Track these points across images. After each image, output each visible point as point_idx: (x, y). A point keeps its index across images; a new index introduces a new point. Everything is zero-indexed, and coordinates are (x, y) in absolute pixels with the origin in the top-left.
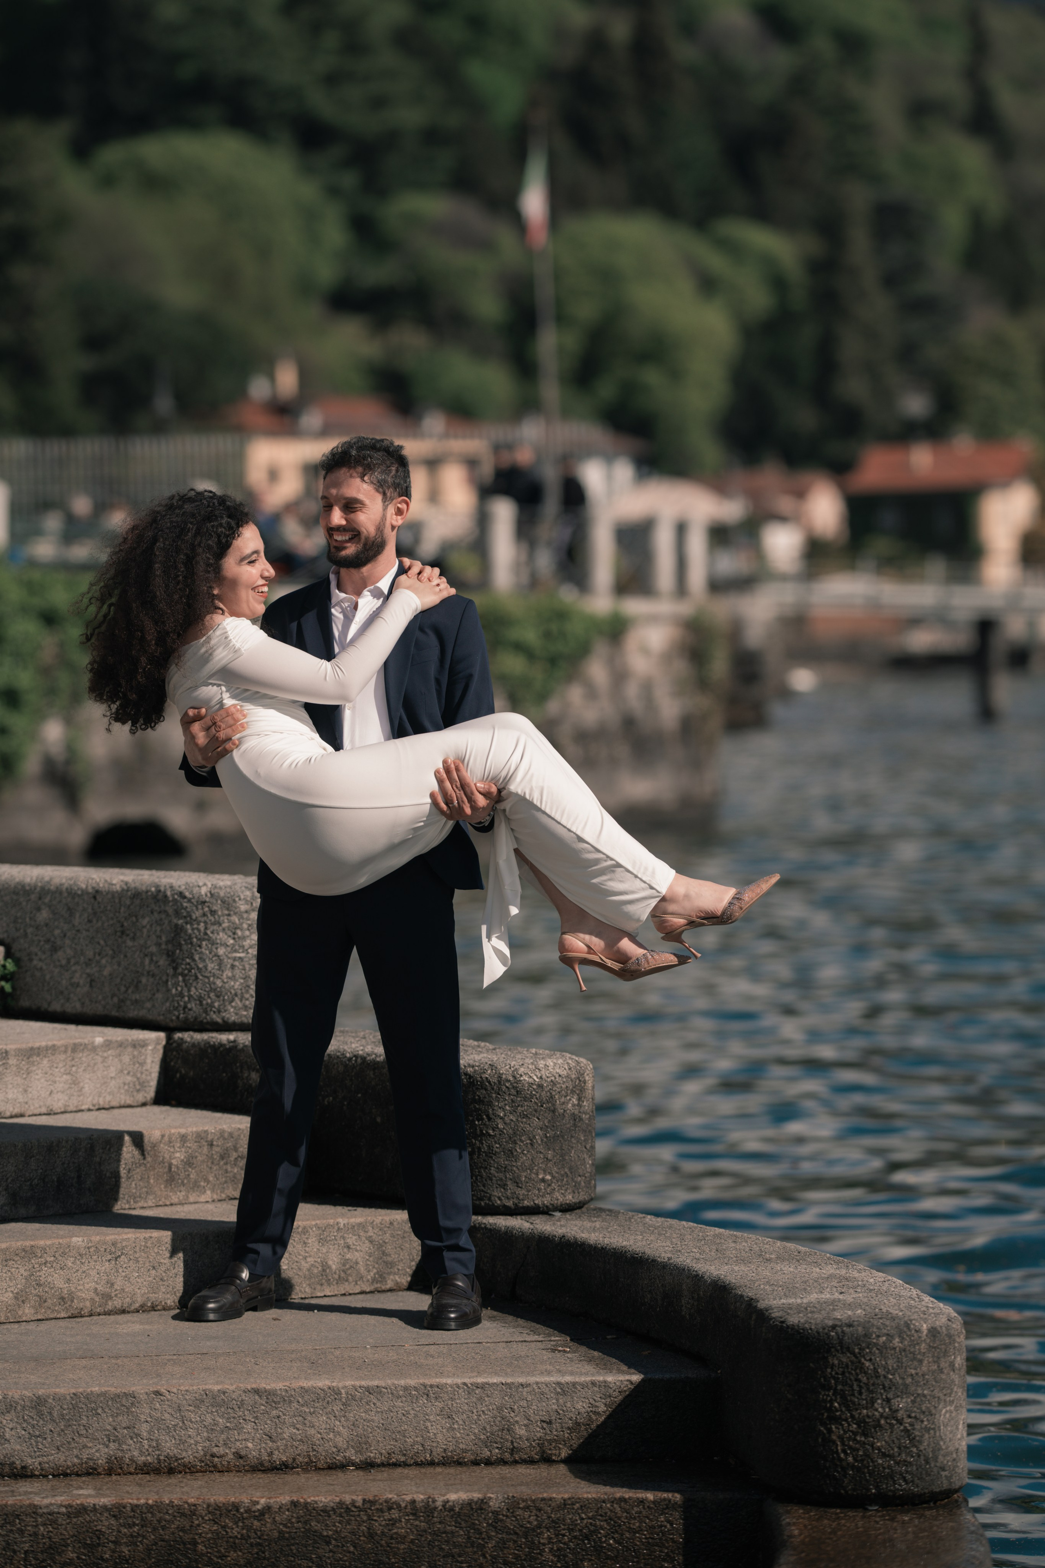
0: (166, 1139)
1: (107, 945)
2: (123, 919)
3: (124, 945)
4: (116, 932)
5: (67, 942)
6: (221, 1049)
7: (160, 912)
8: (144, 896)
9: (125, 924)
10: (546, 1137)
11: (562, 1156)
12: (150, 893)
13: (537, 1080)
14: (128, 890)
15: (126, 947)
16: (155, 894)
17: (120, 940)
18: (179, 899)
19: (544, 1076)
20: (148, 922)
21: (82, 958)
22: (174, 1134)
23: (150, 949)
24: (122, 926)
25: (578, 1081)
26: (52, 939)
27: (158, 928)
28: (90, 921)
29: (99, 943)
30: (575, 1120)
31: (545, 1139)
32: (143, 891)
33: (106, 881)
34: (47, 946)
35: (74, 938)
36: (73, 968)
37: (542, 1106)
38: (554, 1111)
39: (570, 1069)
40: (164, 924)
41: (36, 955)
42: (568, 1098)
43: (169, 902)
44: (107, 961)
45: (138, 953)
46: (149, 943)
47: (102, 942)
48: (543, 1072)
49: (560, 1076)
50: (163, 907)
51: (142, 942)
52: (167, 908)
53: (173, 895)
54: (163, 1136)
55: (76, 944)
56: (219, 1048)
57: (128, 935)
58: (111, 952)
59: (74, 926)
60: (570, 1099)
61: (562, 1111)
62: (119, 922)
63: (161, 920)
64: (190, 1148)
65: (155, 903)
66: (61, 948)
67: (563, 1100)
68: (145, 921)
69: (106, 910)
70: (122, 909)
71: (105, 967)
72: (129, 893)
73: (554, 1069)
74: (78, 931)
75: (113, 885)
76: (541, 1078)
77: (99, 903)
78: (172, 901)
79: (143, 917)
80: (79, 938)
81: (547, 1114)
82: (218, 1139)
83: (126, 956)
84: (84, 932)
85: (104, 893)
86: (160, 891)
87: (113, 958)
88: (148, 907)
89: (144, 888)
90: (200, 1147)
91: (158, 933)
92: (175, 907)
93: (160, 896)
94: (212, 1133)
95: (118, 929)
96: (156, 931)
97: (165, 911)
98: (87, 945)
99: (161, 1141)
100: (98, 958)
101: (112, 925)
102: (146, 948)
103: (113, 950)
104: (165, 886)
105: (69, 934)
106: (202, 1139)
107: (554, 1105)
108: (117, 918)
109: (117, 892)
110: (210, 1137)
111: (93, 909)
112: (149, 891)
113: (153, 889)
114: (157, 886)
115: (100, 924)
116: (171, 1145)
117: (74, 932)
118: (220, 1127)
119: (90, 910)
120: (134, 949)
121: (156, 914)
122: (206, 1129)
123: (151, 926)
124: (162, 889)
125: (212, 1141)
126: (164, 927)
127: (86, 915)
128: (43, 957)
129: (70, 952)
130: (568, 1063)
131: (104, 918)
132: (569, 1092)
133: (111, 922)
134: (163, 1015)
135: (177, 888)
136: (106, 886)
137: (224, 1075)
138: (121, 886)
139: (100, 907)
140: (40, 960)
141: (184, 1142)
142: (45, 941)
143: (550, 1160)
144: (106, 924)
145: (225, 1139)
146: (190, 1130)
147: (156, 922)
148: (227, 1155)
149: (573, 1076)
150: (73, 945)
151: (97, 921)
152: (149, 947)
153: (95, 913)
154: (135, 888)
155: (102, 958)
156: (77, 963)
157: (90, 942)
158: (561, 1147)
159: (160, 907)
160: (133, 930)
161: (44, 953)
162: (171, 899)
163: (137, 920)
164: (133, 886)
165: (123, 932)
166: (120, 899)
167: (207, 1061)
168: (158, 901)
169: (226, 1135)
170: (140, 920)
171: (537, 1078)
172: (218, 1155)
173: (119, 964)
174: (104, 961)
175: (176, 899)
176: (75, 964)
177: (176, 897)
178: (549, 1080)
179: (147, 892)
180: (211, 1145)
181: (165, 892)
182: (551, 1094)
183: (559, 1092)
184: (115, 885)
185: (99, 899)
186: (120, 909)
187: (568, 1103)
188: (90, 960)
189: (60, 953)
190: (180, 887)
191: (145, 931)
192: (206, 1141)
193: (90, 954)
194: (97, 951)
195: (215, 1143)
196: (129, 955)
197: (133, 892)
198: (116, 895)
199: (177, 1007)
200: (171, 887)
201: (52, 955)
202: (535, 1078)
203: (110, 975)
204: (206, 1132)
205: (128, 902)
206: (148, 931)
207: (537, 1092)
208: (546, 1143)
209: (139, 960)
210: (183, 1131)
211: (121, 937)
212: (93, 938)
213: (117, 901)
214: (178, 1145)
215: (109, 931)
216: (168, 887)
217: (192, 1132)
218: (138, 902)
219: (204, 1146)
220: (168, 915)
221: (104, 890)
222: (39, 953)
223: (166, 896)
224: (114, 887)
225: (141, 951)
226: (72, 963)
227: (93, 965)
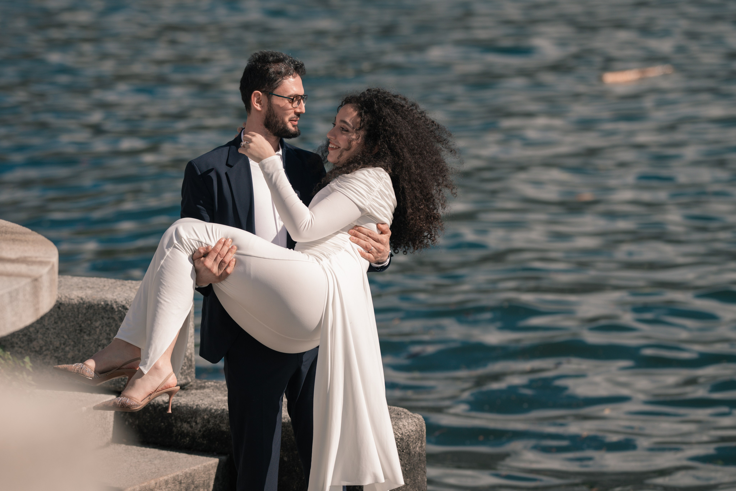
0: (158, 485)
1: (69, 339)
2: (81, 322)
3: (82, 339)
4: (76, 330)
5: (40, 336)
6: (160, 408)
7: (109, 318)
8: (96, 307)
9: (83, 325)
10: (406, 470)
11: (414, 480)
12: (100, 306)
13: (400, 436)
14: (84, 303)
15: (84, 340)
16: (104, 306)
17: (79, 335)
18: (122, 310)
19: (404, 433)
20: (100, 324)
21: (51, 347)
22: (162, 481)
23: (103, 342)
24: (80, 326)
25: (421, 432)
26: (29, 334)
27: (108, 329)
28: (56, 323)
29: (63, 337)
30: (420, 456)
31: (405, 472)
32: (95, 304)
33: (66, 297)
34: (25, 338)
35: (44, 334)
36: (45, 353)
37: (403, 451)
38: (409, 454)
39: (416, 425)
40: (112, 326)
41: (17, 344)
42: (417, 444)
43: (116, 312)
44: (70, 349)
45: (93, 344)
46: (101, 338)
47: (66, 337)
48: (403, 430)
49: (412, 431)
50: (110, 315)
51: (96, 337)
52: (114, 316)
53: (118, 307)
54: (156, 484)
55: (46, 338)
56: (158, 407)
57: (85, 332)
58: (72, 343)
59: (44, 325)
60: (418, 444)
61: (414, 453)
62: (78, 324)
63: (110, 323)
64: (170, 488)
65: (105, 312)
66: (35, 339)
67: (414, 446)
68: (98, 324)
69: (68, 316)
70: (80, 316)
71: (69, 352)
72: (85, 305)
73: (408, 427)
74: (48, 329)
75: (72, 299)
76: (402, 434)
77: (62, 311)
78: (118, 311)
79: (96, 321)
80: (49, 334)
81: (406, 456)
82: (184, 479)
83: (84, 346)
84: (52, 330)
85: (66, 305)
86: (108, 304)
87: (74, 346)
88: (99, 314)
89: (96, 302)
90: (175, 486)
91: (108, 331)
92: (120, 315)
93: (108, 307)
94: (181, 475)
95: (78, 328)
96: (106, 330)
97: (113, 318)
98: (54, 338)
99: (155, 487)
100: (63, 346)
101: (73, 326)
102: (99, 341)
103: (74, 342)
104: (111, 301)
105: (40, 331)
106: (176, 480)
107: (409, 450)
108: (76, 321)
109: (76, 304)
110: (180, 479)
111: (58, 315)
112: (100, 304)
113: (103, 303)
114: (105, 301)
115: (64, 325)
116: (161, 488)
117: (44, 329)
118: (185, 471)
119: (56, 316)
120: (90, 341)
121: (105, 320)
122: (177, 474)
123: (102, 327)
124: (109, 303)
125: (181, 481)
126: (112, 328)
127: (53, 319)
128: (22, 345)
129: (42, 342)
130: (414, 421)
131: (66, 321)
132: (417, 440)
133: (72, 324)
134: (114, 384)
135: (120, 303)
136: (67, 300)
137: (163, 424)
138: (78, 301)
139: (63, 314)
140: (20, 347)
141: (167, 485)
142: (23, 335)
143: (408, 485)
144: (68, 325)
145: (187, 478)
146: (169, 476)
147: (106, 324)
148: (189, 488)
149: (419, 430)
150: (45, 338)
151: (62, 323)
152: (101, 340)
153: (60, 318)
154: (89, 302)
155: (66, 346)
156: (48, 349)
157: (57, 336)
158: (414, 475)
159: (108, 315)
160: (89, 329)
161: (23, 342)
162: (116, 310)
163: (92, 323)
164: (87, 300)
165: (81, 331)
166: (78, 309)
167: (149, 415)
168: (107, 311)
169: (188, 475)
170: (94, 323)
171: (400, 434)
172: (185, 488)
173: (79, 351)
174: (67, 349)
175: (120, 310)
176: (46, 350)
177: (120, 309)
178: (407, 435)
179: (98, 305)
180: (181, 483)
181: (112, 305)
182: (408, 443)
183: (412, 441)
184: (73, 299)
185: (62, 308)
186: (78, 315)
187: (416, 447)
188: (57, 348)
189: (35, 343)
190: (122, 302)
191: (98, 330)
192: (178, 482)
193: (57, 344)
194: (62, 342)
195: (182, 482)
196: (86, 345)
197: (88, 305)
198: (75, 306)
199: (124, 379)
200: (116, 302)
201: (28, 344)
202: (399, 434)
203: (73, 357)
204: (178, 476)
205: (84, 311)
206: (100, 330)
207: (400, 443)
208: (406, 474)
209: (94, 349)
210: (166, 478)
211: (79, 333)
212: (59, 334)
213: (76, 310)
214: (164, 487)
215: (71, 329)
216: (113, 302)
217: (171, 478)
218: (91, 311)
219: (177, 485)
220: (114, 320)
221: (65, 303)
222: (19, 343)
223: (113, 308)
224: (73, 301)
225: (95, 343)
226: (44, 350)
227: (60, 351)
